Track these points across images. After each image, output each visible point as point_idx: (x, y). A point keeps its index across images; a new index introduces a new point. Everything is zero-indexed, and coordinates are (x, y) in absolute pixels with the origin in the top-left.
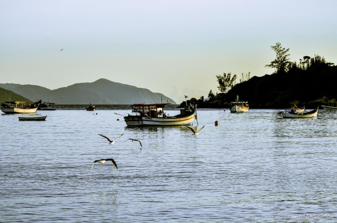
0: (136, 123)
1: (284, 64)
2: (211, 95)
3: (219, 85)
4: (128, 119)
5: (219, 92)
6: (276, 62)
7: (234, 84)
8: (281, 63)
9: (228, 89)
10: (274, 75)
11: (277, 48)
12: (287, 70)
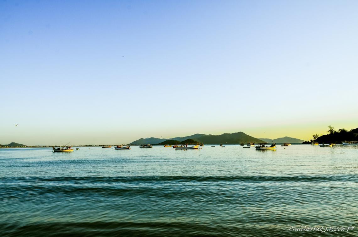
0: (259, 149)
1: (332, 131)
2: (311, 140)
3: (313, 137)
4: (256, 147)
5: (314, 139)
6: (330, 131)
7: (318, 137)
8: (331, 131)
9: (316, 138)
10: (329, 134)
11: (330, 127)
12: (333, 133)
